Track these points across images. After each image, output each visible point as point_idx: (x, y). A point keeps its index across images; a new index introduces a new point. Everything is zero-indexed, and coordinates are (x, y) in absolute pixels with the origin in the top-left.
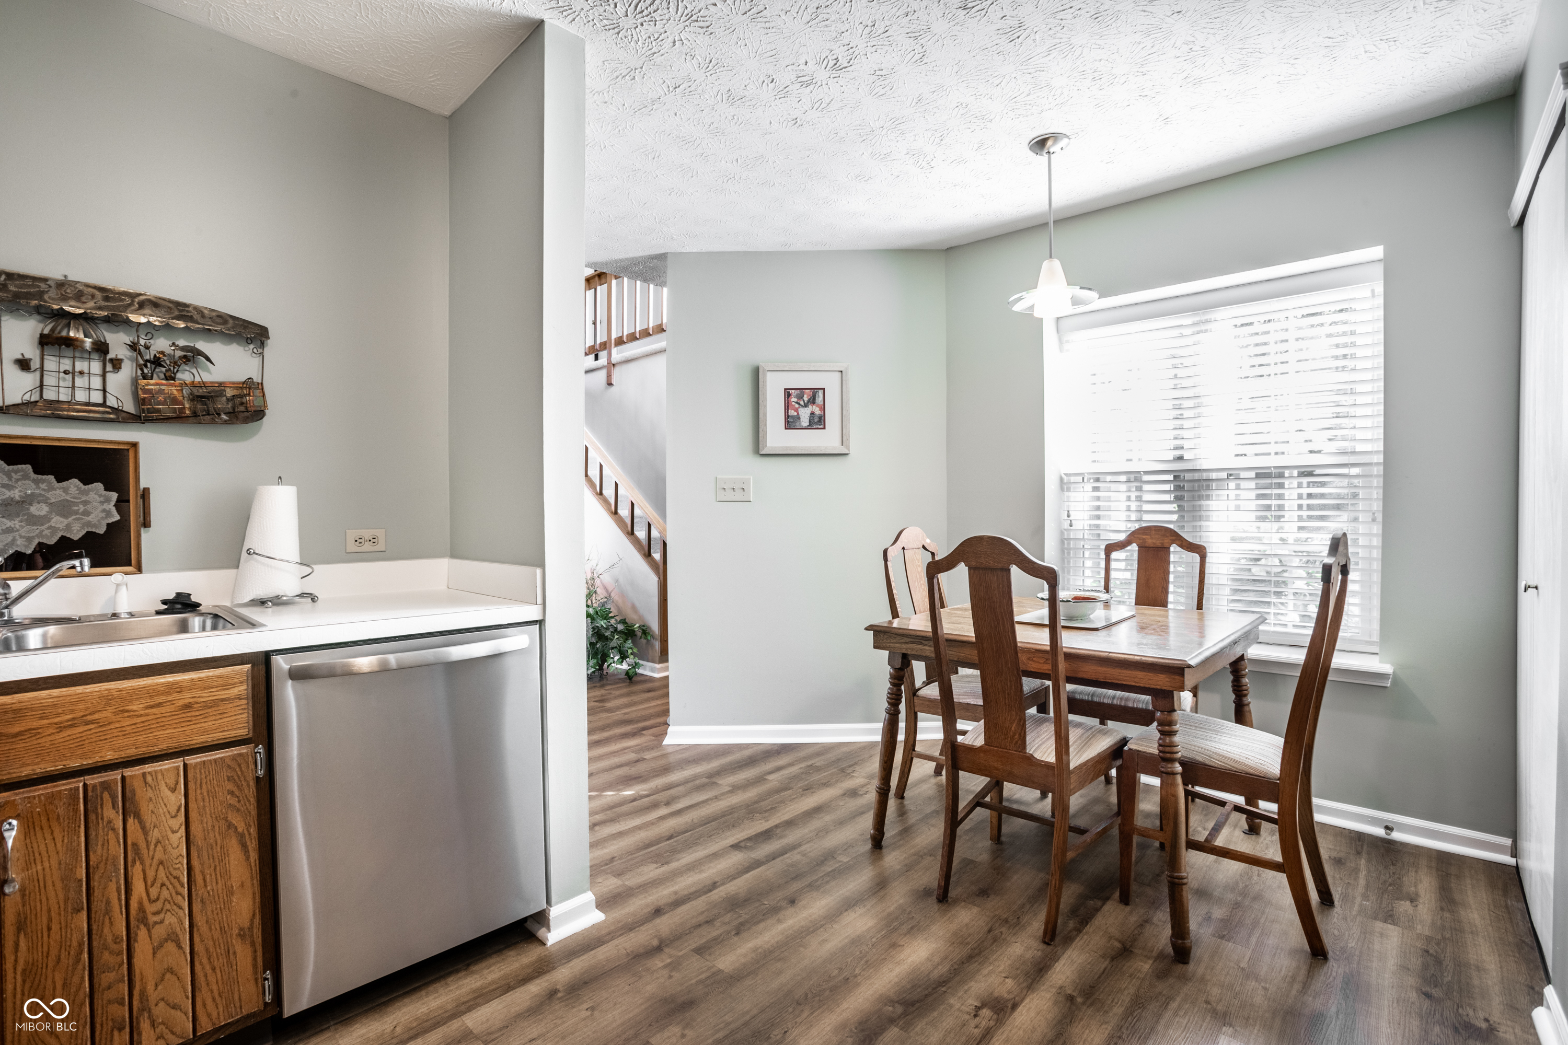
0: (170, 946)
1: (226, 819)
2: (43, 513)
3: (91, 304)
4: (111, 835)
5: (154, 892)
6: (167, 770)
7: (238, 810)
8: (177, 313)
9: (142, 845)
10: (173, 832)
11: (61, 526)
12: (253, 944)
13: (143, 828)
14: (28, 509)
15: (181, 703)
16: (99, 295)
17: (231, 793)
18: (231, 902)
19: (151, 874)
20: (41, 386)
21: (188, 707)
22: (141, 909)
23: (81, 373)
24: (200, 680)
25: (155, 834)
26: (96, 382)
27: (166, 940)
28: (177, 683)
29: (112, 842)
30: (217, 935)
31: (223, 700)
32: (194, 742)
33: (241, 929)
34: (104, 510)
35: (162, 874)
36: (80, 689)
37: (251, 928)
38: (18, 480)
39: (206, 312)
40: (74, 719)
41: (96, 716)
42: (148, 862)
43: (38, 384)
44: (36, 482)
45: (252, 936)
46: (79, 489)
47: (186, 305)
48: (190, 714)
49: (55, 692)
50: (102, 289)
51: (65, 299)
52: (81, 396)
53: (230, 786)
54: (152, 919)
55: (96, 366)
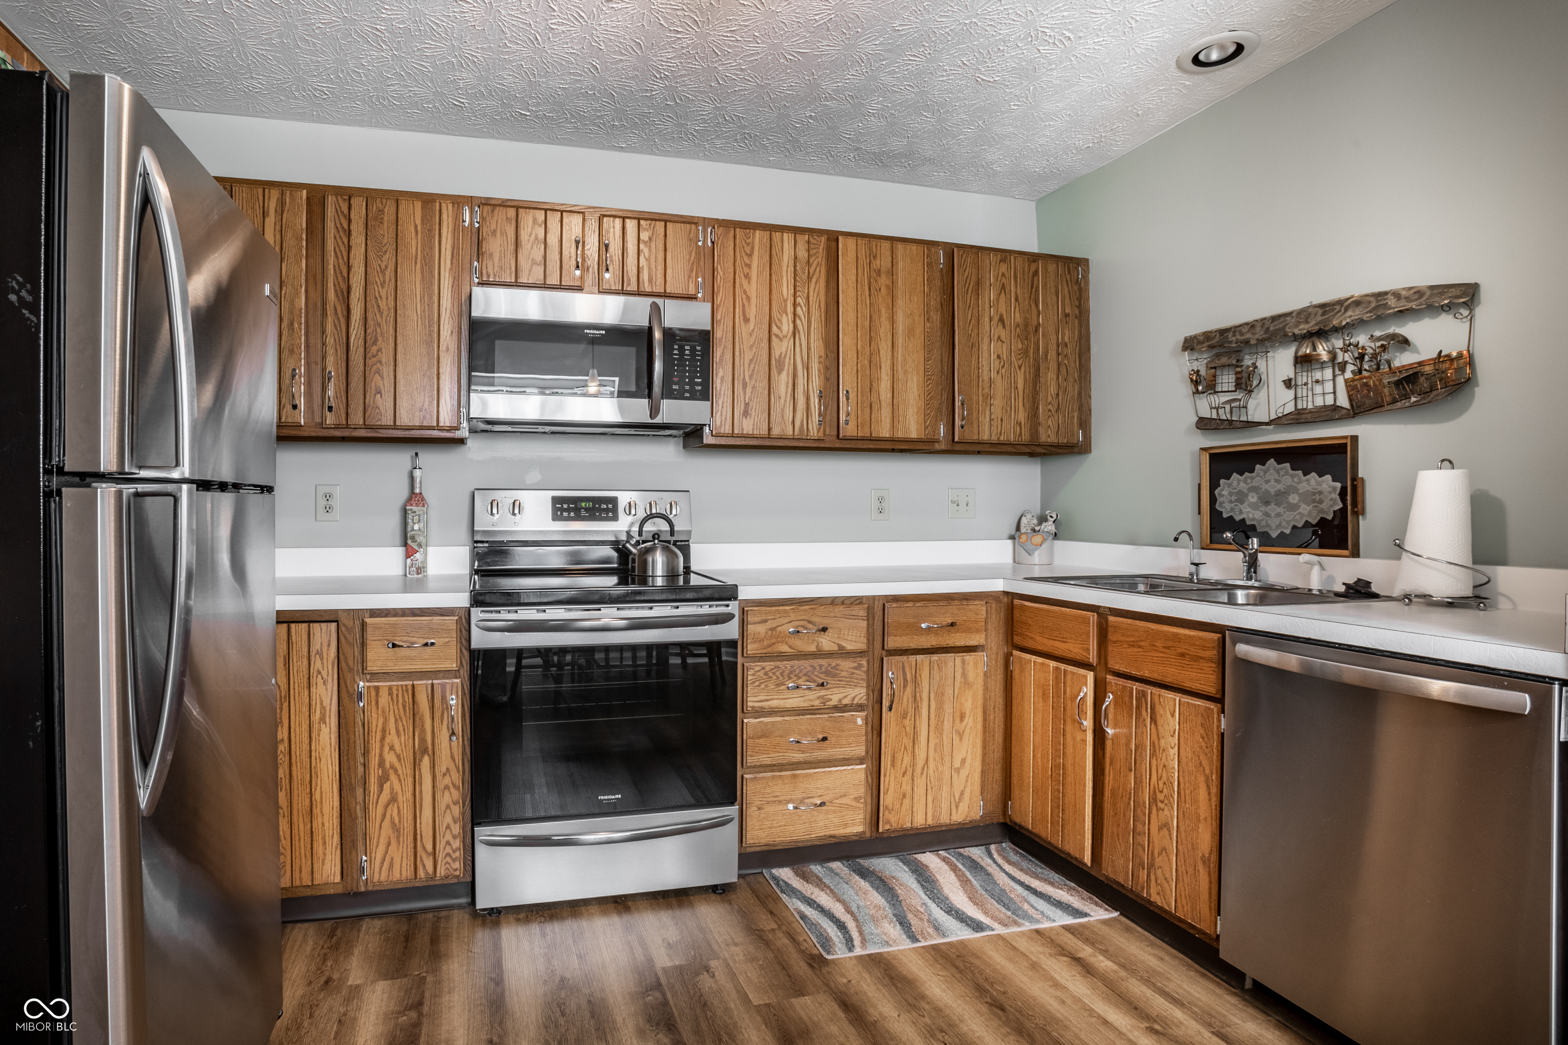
0: (1165, 831)
1: (1199, 757)
2: (1296, 502)
3: (1313, 323)
4: (1145, 730)
5: (1161, 785)
6: (1171, 698)
7: (1206, 754)
8: (1373, 305)
9: (1157, 748)
10: (1172, 748)
11: (1305, 512)
12: (1210, 875)
13: (1158, 734)
14: (1288, 498)
15: (1179, 651)
16: (1320, 311)
17: (1203, 738)
18: (1198, 828)
19: (1160, 771)
20: (1296, 398)
21: (1182, 655)
22: (1155, 792)
23: (1317, 381)
24: (1190, 637)
25: (1163, 742)
26: (1329, 387)
27: (1165, 826)
28: (1177, 634)
29: (1145, 734)
30: (1190, 846)
31: (1201, 658)
32: (1185, 685)
33: (1203, 855)
34: (1331, 499)
35: (1164, 775)
36: (1138, 623)
37: (1209, 860)
38: (1283, 476)
39: (1404, 293)
40: (1133, 641)
41: (1142, 644)
42: (1159, 761)
43: (1293, 397)
44: (1292, 476)
45: (1209, 867)
46: (1316, 480)
47: (1386, 293)
48: (1183, 662)
49: (1129, 621)
50: (1323, 306)
51: (1297, 324)
52: (1319, 402)
53: (1202, 731)
54: (1160, 805)
55: (1328, 373)
